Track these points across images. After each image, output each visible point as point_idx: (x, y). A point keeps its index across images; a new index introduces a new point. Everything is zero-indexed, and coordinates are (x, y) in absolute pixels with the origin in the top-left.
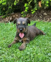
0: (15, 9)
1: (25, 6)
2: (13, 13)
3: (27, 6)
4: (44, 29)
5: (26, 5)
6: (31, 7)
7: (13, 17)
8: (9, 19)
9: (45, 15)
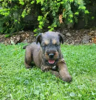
0: (25, 25)
1: (39, 20)
2: (23, 31)
3: (41, 21)
4: (66, 55)
5: (39, 18)
6: (48, 22)
7: (21, 37)
8: (16, 39)
9: (69, 36)
